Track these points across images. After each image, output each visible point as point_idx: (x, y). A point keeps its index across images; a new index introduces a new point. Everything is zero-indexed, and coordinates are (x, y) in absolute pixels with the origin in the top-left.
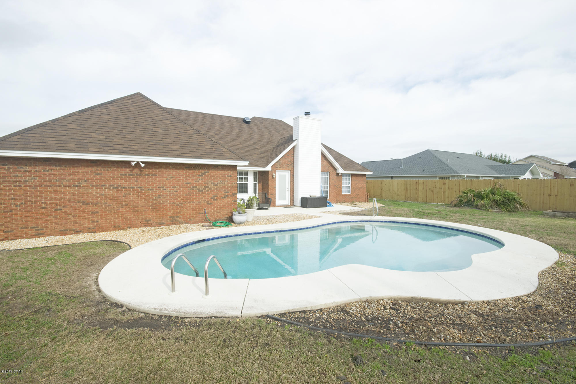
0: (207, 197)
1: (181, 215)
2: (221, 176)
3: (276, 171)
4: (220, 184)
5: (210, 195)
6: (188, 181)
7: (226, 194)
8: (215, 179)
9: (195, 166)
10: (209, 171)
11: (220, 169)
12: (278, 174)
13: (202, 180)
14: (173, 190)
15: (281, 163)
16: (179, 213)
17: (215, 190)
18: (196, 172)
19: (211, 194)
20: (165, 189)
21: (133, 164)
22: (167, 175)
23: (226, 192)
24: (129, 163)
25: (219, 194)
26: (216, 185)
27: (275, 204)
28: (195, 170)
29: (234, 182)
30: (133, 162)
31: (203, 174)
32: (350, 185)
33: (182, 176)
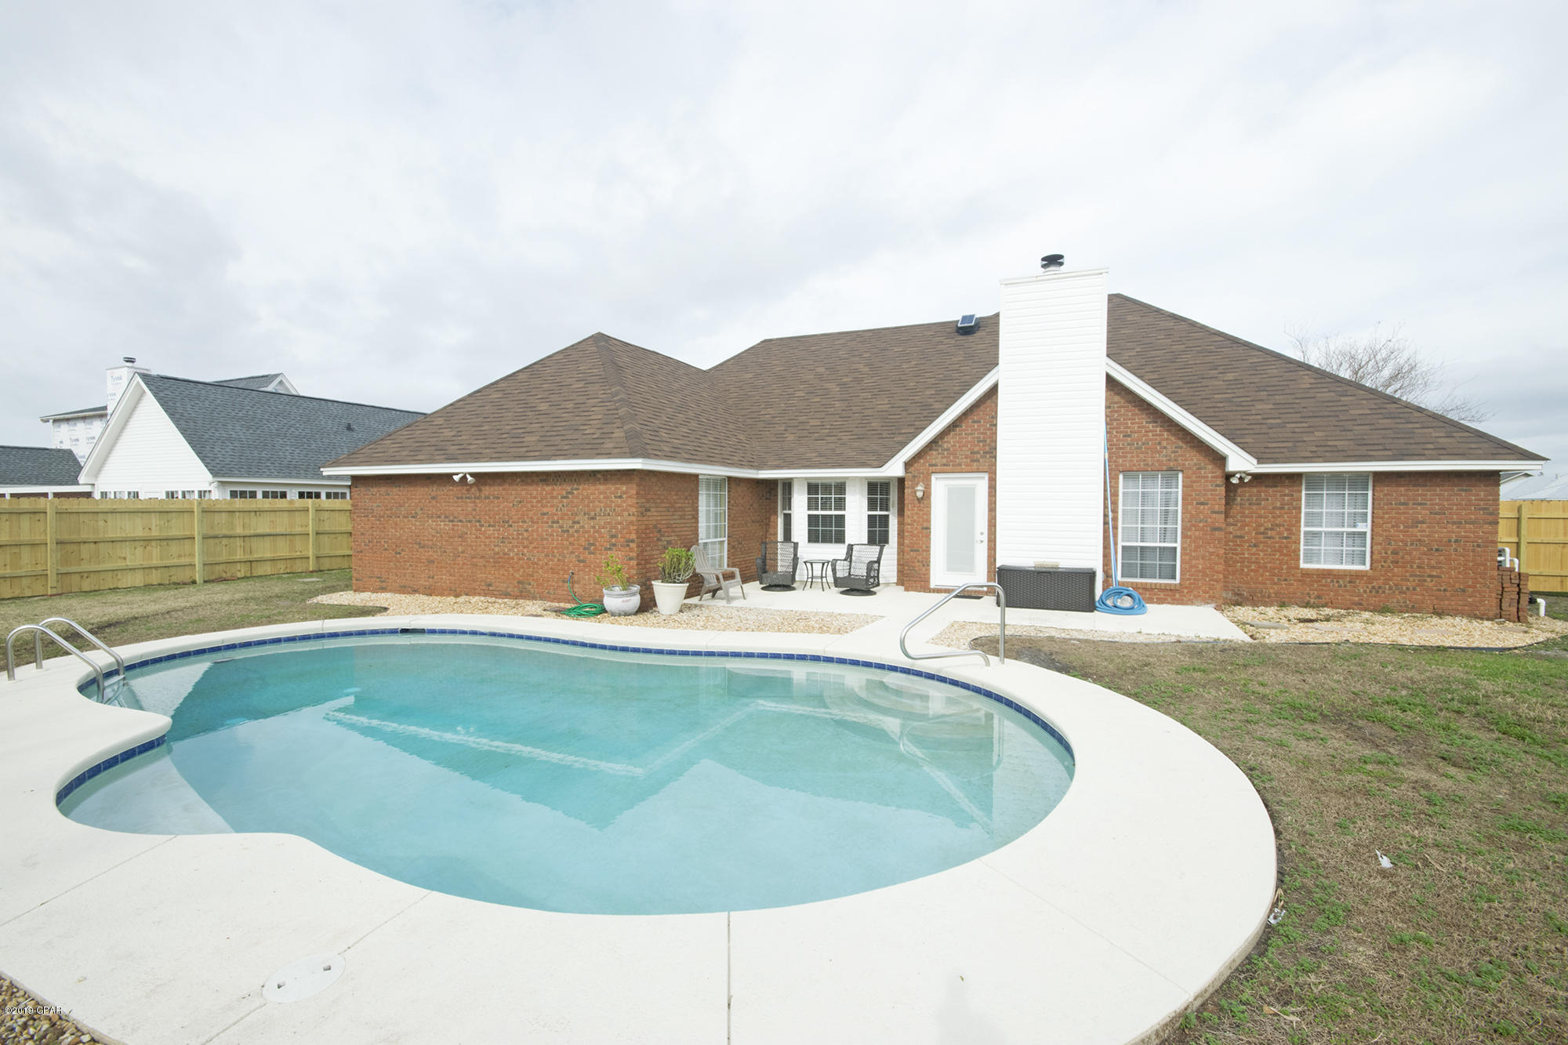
0: (576, 546)
1: (533, 580)
2: (602, 496)
3: (933, 477)
4: (600, 515)
5: (582, 541)
6: (545, 510)
7: (613, 540)
8: (591, 505)
9: (556, 477)
10: (580, 487)
11: (599, 480)
12: (942, 487)
13: (567, 506)
14: (522, 527)
15: (948, 450)
16: (532, 576)
17: (592, 530)
18: (559, 490)
19: (583, 539)
20: (511, 526)
21: (456, 478)
22: (513, 497)
23: (612, 536)
24: (449, 476)
25: (599, 539)
26: (592, 518)
27: (928, 581)
28: (556, 485)
29: (628, 510)
30: (457, 474)
31: (569, 493)
32: (1366, 527)
33: (535, 498)
